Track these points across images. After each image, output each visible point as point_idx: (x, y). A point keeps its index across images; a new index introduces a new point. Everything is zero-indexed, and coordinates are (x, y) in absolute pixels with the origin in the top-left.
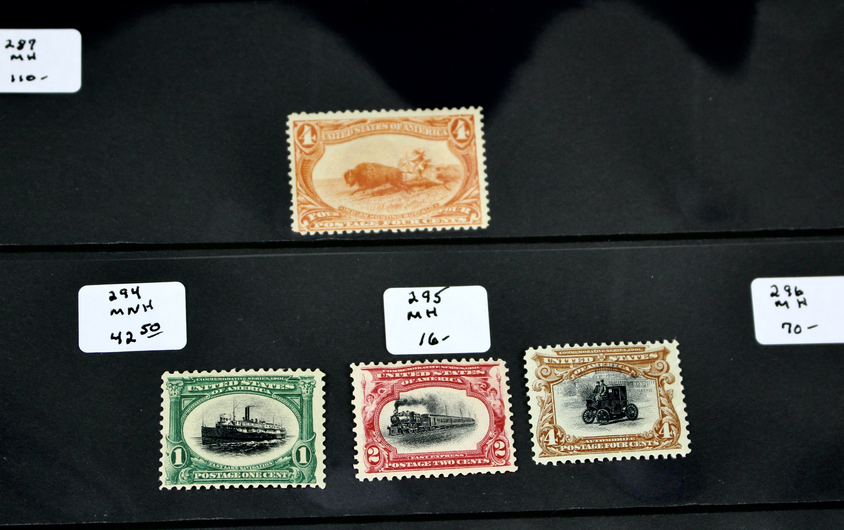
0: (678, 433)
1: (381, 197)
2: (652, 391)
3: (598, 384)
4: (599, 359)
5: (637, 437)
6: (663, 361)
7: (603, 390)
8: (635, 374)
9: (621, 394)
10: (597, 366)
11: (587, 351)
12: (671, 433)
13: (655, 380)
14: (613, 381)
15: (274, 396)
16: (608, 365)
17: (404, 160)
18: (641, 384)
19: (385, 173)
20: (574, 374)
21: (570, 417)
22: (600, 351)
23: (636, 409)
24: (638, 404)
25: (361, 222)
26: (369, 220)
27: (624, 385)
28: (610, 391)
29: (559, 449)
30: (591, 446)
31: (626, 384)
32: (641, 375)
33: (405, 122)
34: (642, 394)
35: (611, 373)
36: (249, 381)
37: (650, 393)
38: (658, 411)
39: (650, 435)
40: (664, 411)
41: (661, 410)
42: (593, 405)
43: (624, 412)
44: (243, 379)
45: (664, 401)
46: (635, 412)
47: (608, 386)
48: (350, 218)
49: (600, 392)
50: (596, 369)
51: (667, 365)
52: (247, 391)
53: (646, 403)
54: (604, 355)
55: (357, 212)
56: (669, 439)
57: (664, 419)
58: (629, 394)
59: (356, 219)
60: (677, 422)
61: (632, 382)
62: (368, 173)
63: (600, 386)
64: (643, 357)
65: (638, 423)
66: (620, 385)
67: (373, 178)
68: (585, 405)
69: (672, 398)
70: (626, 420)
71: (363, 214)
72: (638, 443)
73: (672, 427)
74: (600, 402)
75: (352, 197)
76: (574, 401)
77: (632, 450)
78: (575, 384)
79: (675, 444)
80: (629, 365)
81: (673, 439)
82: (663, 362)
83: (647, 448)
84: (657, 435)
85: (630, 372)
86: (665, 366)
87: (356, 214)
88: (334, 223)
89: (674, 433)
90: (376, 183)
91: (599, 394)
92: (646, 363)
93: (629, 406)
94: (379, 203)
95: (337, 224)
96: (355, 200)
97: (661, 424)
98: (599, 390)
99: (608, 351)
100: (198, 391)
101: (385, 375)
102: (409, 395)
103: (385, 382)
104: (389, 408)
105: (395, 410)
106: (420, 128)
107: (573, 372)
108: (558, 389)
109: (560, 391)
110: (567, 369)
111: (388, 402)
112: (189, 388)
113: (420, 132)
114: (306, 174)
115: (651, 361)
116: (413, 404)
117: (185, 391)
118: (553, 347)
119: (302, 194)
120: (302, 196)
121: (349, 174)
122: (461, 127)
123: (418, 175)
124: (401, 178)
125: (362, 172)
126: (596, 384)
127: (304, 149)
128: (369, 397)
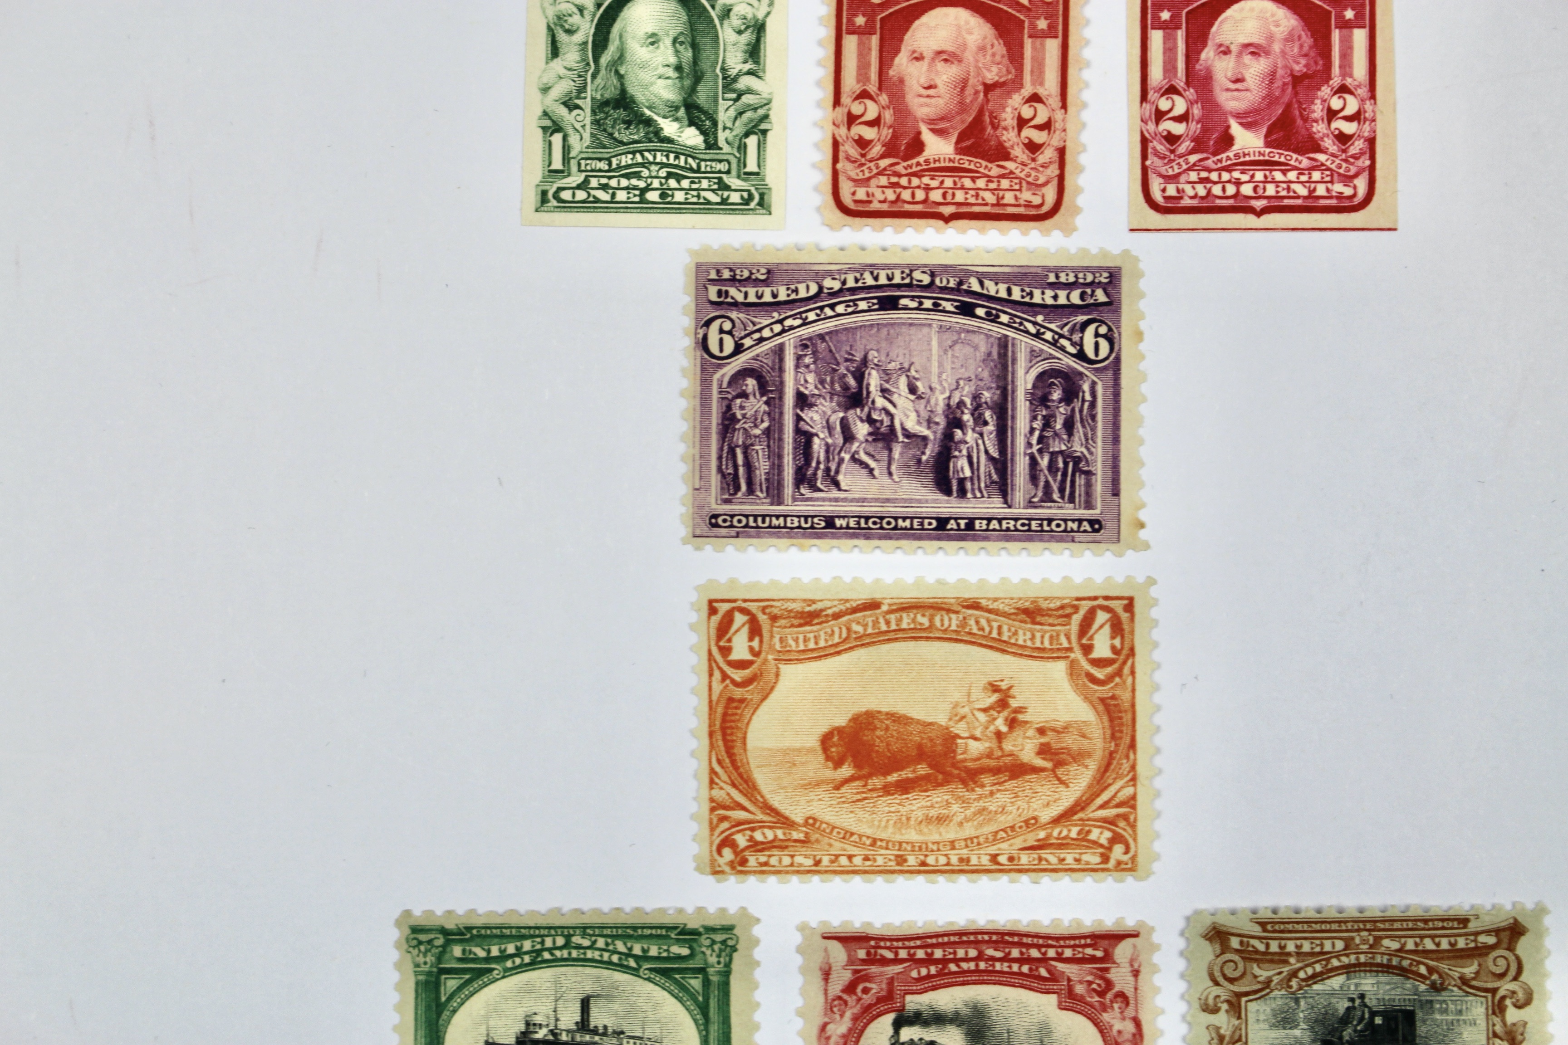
1: (904, 797)
2: (1475, 1024)
3: (1350, 1004)
4: (1358, 945)
6: (1508, 952)
7: (1362, 1018)
8: (1439, 982)
9: (1403, 1030)
10: (1353, 962)
11: (1333, 925)
13: (1487, 998)
15: (645, 972)
16: (1378, 959)
17: (963, 707)
18: (1452, 1007)
19: (918, 739)
20: (1297, 977)
22: (1361, 926)
25: (855, 856)
26: (872, 853)
27: (1412, 1008)
28: (1378, 1020)
31: (1417, 1004)
32: (1455, 986)
33: (970, 612)
34: (1453, 1030)
35: (1383, 978)
36: (589, 938)
37: (1471, 1029)
44: (575, 932)
47: (1375, 1009)
48: (830, 845)
49: (1355, 1023)
50: (1349, 970)
51: (1516, 964)
52: (585, 961)
54: (1370, 935)
55: (847, 832)
58: (1422, 1030)
59: (845, 850)
61: (1431, 1001)
62: (878, 737)
63: (1354, 1008)
64: (1461, 943)
66: (1403, 1008)
67: (889, 751)
71: (860, 836)
76: (1292, 1041)
78: (1297, 1001)
80: (1426, 961)
82: (1506, 956)
85: (1429, 979)
86: (1512, 964)
87: (844, 838)
88: (792, 856)
90: (895, 763)
91: (1353, 1028)
92: (1469, 957)
94: (899, 812)
95: (799, 859)
96: (844, 802)
98: (1353, 1018)
99: (1381, 926)
100: (476, 960)
101: (876, 953)
102: (927, 1002)
103: (874, 969)
104: (880, 1031)
105: (892, 1036)
106: (1005, 628)
107: (1294, 974)
108: (1258, 1011)
109: (1262, 1017)
110: (1281, 966)
111: (879, 1015)
112: (457, 951)
113: (1005, 638)
114: (732, 734)
115: (1481, 951)
116: (936, 1024)
117: (447, 956)
118: (1254, 912)
119: (722, 784)
120: (721, 788)
121: (833, 737)
122: (1101, 627)
123: (994, 744)
124: (954, 751)
125: (864, 735)
126: (1347, 1004)
127: (730, 671)
128: (836, 1003)
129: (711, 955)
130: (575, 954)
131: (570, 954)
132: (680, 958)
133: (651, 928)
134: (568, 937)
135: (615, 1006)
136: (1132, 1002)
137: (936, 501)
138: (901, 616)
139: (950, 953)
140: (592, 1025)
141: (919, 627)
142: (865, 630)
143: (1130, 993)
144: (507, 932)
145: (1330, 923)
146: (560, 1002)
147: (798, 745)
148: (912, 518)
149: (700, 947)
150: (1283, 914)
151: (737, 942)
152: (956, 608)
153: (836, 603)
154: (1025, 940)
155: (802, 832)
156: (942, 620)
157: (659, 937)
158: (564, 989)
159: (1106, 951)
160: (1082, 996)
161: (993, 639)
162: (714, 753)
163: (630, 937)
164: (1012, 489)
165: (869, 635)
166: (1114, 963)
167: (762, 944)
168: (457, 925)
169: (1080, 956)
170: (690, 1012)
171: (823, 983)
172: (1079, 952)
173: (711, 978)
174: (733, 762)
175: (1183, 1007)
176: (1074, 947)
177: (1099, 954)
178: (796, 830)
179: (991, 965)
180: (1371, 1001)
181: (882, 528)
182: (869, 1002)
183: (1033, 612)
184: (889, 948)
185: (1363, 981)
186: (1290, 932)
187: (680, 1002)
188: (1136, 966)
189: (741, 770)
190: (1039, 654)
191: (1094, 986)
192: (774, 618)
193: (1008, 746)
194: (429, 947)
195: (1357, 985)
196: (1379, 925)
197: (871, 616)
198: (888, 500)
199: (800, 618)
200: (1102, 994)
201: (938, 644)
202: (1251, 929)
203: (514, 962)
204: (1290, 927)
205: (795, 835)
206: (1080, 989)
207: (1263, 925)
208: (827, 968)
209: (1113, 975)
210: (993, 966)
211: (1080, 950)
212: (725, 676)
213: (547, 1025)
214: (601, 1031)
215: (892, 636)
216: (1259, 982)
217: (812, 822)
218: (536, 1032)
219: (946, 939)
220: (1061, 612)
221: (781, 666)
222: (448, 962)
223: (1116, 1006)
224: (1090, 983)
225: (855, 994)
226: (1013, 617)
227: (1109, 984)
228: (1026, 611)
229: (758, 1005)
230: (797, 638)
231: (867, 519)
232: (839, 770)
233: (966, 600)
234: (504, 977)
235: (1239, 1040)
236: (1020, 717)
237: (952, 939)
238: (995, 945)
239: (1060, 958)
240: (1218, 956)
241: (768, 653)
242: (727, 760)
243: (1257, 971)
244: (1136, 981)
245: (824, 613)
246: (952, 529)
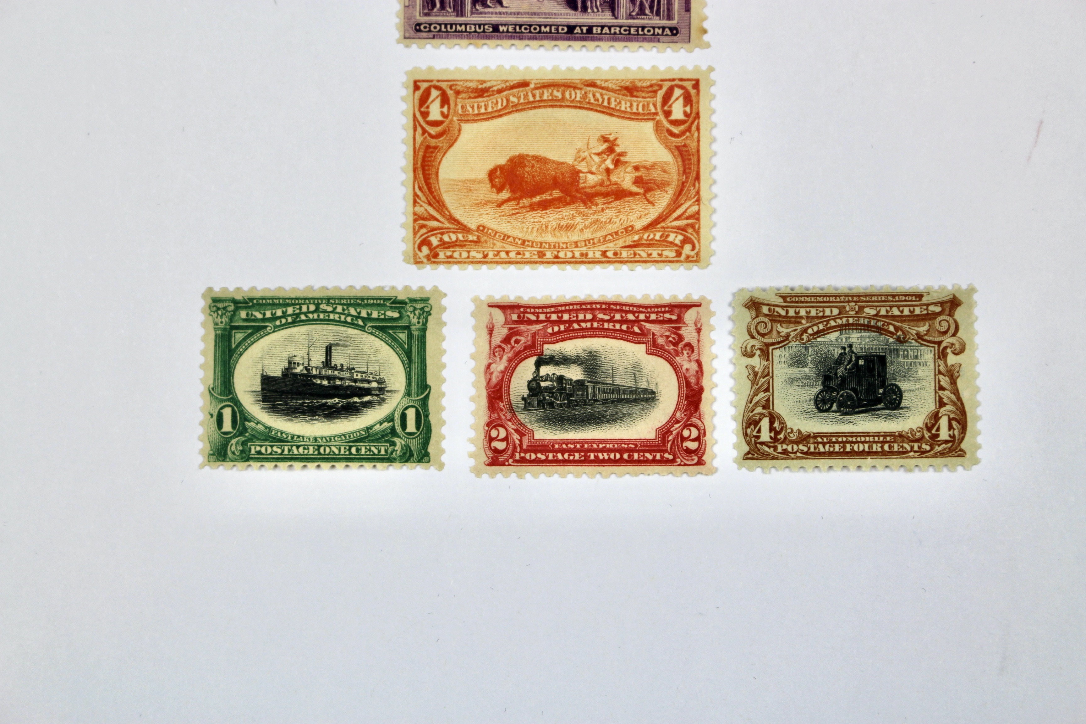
0: (962, 433)
1: (544, 212)
2: (926, 365)
3: (843, 351)
4: (848, 311)
5: (897, 436)
6: (949, 317)
7: (851, 360)
8: (902, 337)
9: (877, 369)
10: (844, 323)
11: (831, 298)
12: (951, 433)
13: (934, 347)
14: (867, 347)
15: (369, 329)
16: (862, 321)
17: (584, 152)
18: (911, 353)
19: (553, 173)
20: (806, 333)
21: (795, 400)
22: (850, 299)
23: (900, 393)
24: (904, 386)
25: (511, 251)
26: (522, 249)
27: (884, 354)
28: (861, 362)
29: (775, 448)
30: (824, 447)
31: (888, 352)
32: (913, 339)
33: (589, 88)
34: (911, 369)
35: (865, 334)
36: (331, 305)
37: (923, 368)
38: (934, 396)
39: (918, 434)
40: (943, 397)
41: (939, 396)
42: (832, 384)
43: (879, 396)
44: (322, 302)
45: (945, 381)
46: (897, 397)
47: (859, 355)
48: (494, 244)
49: (845, 364)
50: (842, 328)
51: (954, 325)
52: (328, 321)
53: (917, 384)
54: (856, 305)
55: (505, 235)
56: (946, 442)
57: (942, 410)
58: (890, 369)
59: (504, 248)
60: (962, 415)
61: (897, 350)
62: (527, 172)
63: (845, 354)
64: (917, 311)
65: (900, 414)
66: (878, 354)
67: (534, 181)
68: (820, 383)
69: (958, 377)
70: (883, 409)
71: (514, 239)
72: (898, 445)
73: (954, 423)
74: (843, 379)
75: (499, 210)
76: (803, 375)
77: (887, 457)
78: (807, 349)
79: (955, 450)
80: (894, 323)
81: (953, 441)
82: (948, 320)
83: (912, 454)
84: (929, 434)
85: (896, 334)
86: (951, 325)
87: (503, 239)
88: (469, 252)
89: (956, 433)
90: (538, 189)
91: (844, 367)
92: (923, 320)
93: (888, 386)
94: (540, 222)
95: (473, 254)
96: (503, 216)
97: (936, 417)
98: (844, 360)
99: (864, 299)
100: (256, 320)
101: (524, 316)
102: (558, 349)
103: (522, 327)
104: (526, 368)
105: (535, 372)
106: (613, 100)
107: (805, 331)
108: (780, 355)
109: (783, 360)
110: (796, 325)
111: (526, 358)
112: (243, 314)
113: (613, 105)
114: (429, 170)
115: (931, 317)
116: (563, 364)
117: (236, 318)
118: (778, 290)
119: (422, 203)
120: (421, 206)
121: (496, 172)
122: (677, 99)
123: (604, 177)
124: (578, 182)
125: (517, 170)
126: (840, 351)
127: (428, 128)
128: (497, 349)
129: (414, 318)
130: (322, 316)
131: (318, 316)
132: (392, 319)
133: (373, 299)
134: (317, 306)
135: (349, 351)
136: (696, 349)
137: (567, 14)
138: (543, 92)
139: (574, 317)
140: (333, 364)
141: (554, 98)
142: (519, 100)
143: (694, 344)
144: (277, 301)
145: (829, 296)
146: (312, 348)
147: (473, 177)
148: (551, 26)
149: (406, 312)
150: (798, 291)
151: (431, 309)
152: (579, 86)
153: (499, 82)
154: (624, 308)
155: (475, 235)
156: (570, 95)
157: (379, 305)
158: (314, 340)
159: (679, 316)
160: (662, 345)
161: (605, 107)
162: (416, 182)
163: (359, 305)
164: (618, 7)
165: (521, 104)
166: (684, 323)
167: (447, 310)
168: (243, 297)
169: (662, 318)
170: (398, 355)
171: (488, 337)
172: (660, 316)
173: (413, 332)
174: (430, 189)
175: (730, 354)
176: (657, 313)
177: (674, 317)
178: (471, 234)
179: (601, 325)
180: (857, 349)
181: (530, 32)
182: (519, 349)
183: (632, 89)
184: (533, 313)
185: (852, 336)
186: (802, 302)
187: (393, 349)
188: (699, 326)
189: (435, 193)
190: (635, 117)
191: (670, 339)
192: (458, 93)
193: (614, 178)
194: (225, 311)
195: (847, 339)
196: (862, 298)
197: (523, 91)
198: (534, 14)
199: (476, 92)
200: (675, 344)
201: (567, 110)
202: (776, 300)
203: (281, 322)
204: (802, 299)
205: (471, 238)
206: (661, 341)
207: (784, 298)
208: (491, 327)
209: (683, 332)
210: (603, 325)
211: (662, 315)
212: (424, 131)
213: (303, 364)
214: (338, 368)
215: (536, 104)
216: (781, 336)
217: (482, 229)
218: (296, 368)
219: (571, 307)
220: (650, 89)
221: (462, 124)
222: (236, 321)
223: (685, 352)
224: (668, 337)
225: (510, 344)
226: (617, 92)
227: (681, 338)
228: (627, 88)
229: (445, 351)
230: (473, 106)
231: (521, 26)
232: (500, 195)
233: (586, 81)
234: (274, 332)
235: (768, 375)
236: (622, 159)
237: (575, 307)
238: (605, 311)
239: (647, 320)
240: (754, 319)
241: (453, 116)
242: (425, 187)
243: (780, 329)
244: (699, 336)
245: (491, 89)
246: (577, 33)
